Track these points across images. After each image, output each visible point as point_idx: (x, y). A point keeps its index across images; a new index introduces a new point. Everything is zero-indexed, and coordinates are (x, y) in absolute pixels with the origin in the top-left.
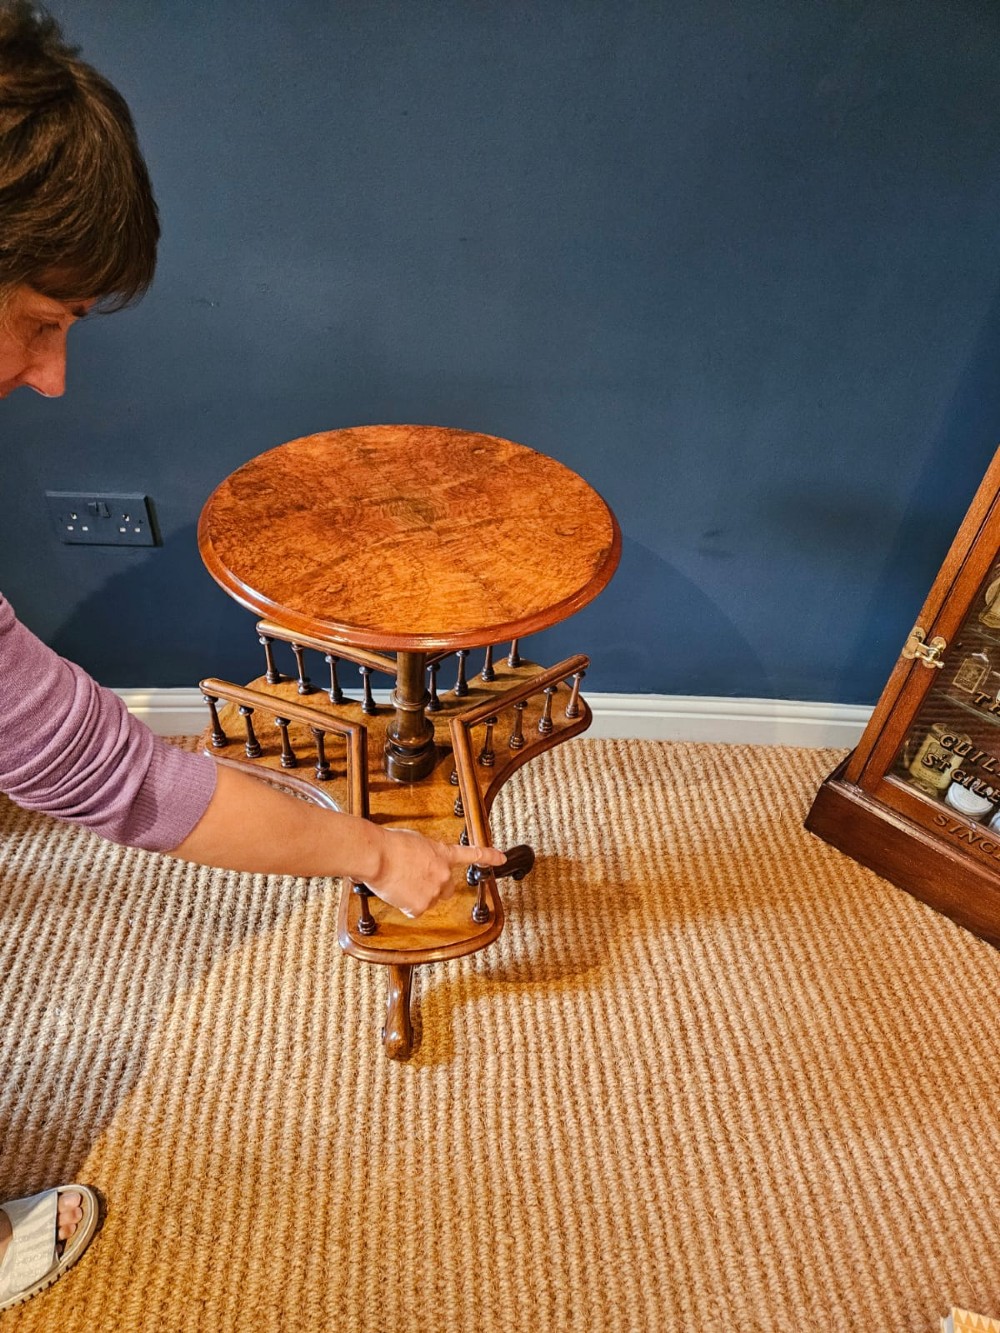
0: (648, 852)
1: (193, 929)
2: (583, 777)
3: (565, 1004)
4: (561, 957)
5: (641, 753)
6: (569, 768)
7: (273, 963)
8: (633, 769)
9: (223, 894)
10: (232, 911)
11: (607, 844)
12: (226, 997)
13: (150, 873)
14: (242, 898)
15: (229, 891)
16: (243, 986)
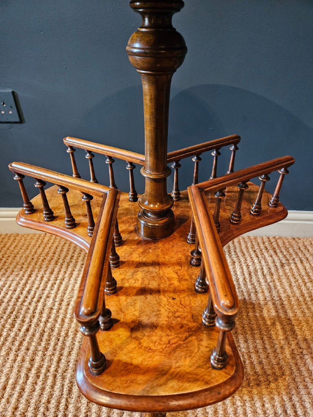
0: (301, 299)
1: (27, 339)
2: (253, 255)
3: (267, 406)
4: (258, 368)
5: (284, 243)
6: (244, 250)
7: (71, 365)
8: (281, 252)
9: (49, 317)
10: (52, 330)
11: (274, 293)
12: (38, 388)
13: (11, 304)
14: (59, 320)
15: (53, 316)
16: (50, 381)
